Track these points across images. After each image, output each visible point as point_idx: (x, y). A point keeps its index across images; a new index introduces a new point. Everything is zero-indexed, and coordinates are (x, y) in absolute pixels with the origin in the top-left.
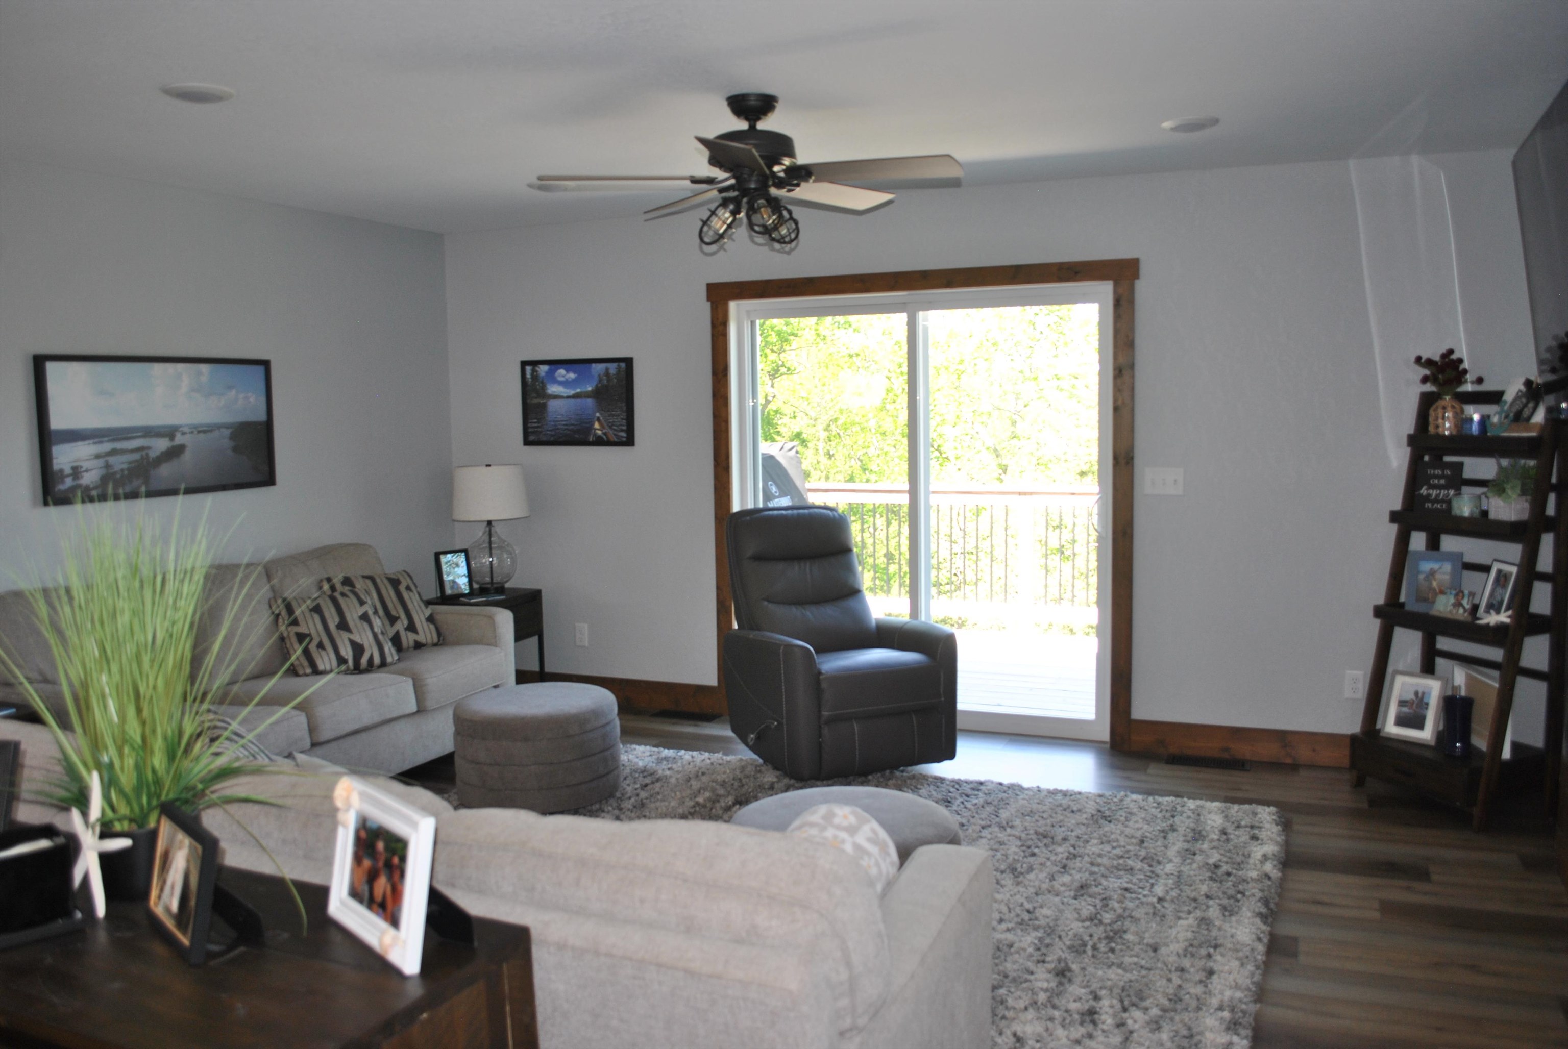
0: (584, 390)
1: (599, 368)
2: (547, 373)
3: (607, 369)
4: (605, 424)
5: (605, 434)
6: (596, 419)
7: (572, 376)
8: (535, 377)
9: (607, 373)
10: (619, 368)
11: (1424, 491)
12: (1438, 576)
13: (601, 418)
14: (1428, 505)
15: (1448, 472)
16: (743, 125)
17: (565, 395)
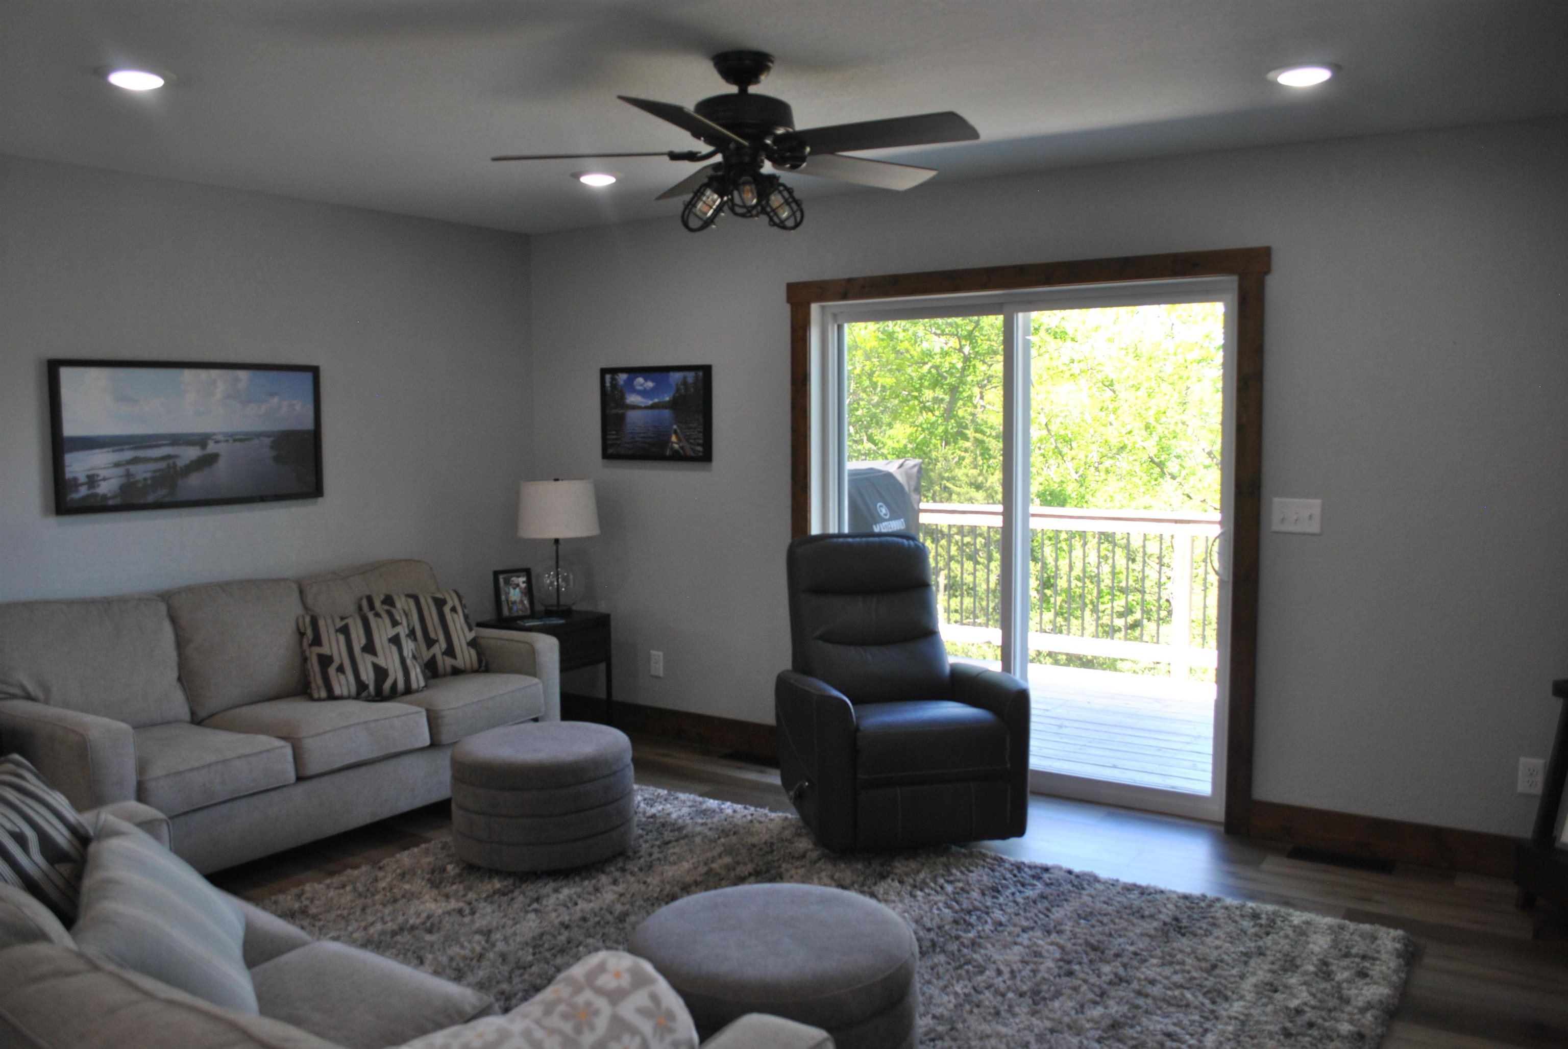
0: (662, 400)
1: (676, 376)
2: (626, 381)
3: (685, 378)
4: (681, 436)
5: (682, 448)
6: (673, 431)
7: (650, 384)
8: (614, 385)
9: (685, 382)
10: (697, 376)
13: (678, 431)
16: (733, 89)
17: (643, 405)
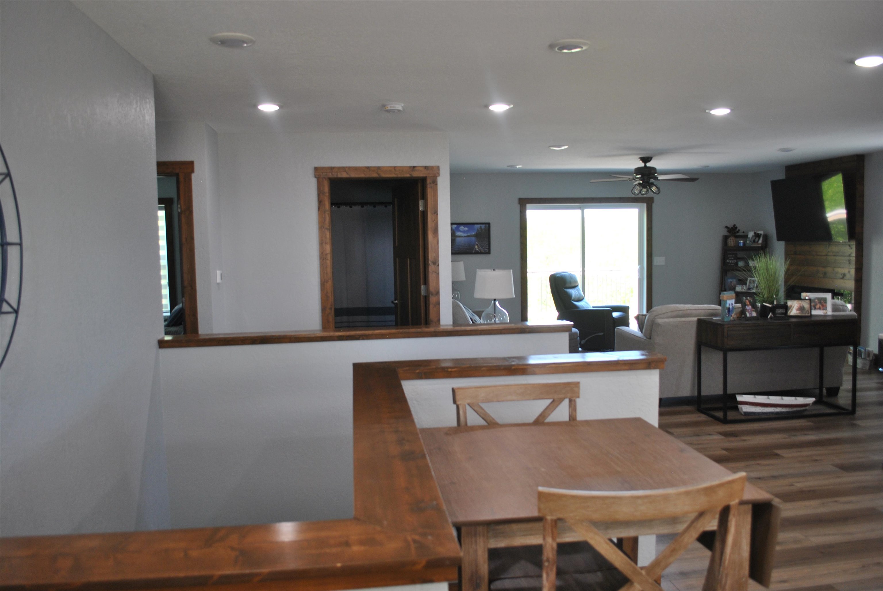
0: (471, 234)
1: (479, 226)
2: (456, 228)
3: (481, 227)
4: (479, 247)
5: (479, 250)
7: (466, 229)
10: (486, 227)
11: (728, 261)
12: (733, 283)
13: (478, 244)
14: (729, 264)
15: (733, 256)
17: (463, 236)
